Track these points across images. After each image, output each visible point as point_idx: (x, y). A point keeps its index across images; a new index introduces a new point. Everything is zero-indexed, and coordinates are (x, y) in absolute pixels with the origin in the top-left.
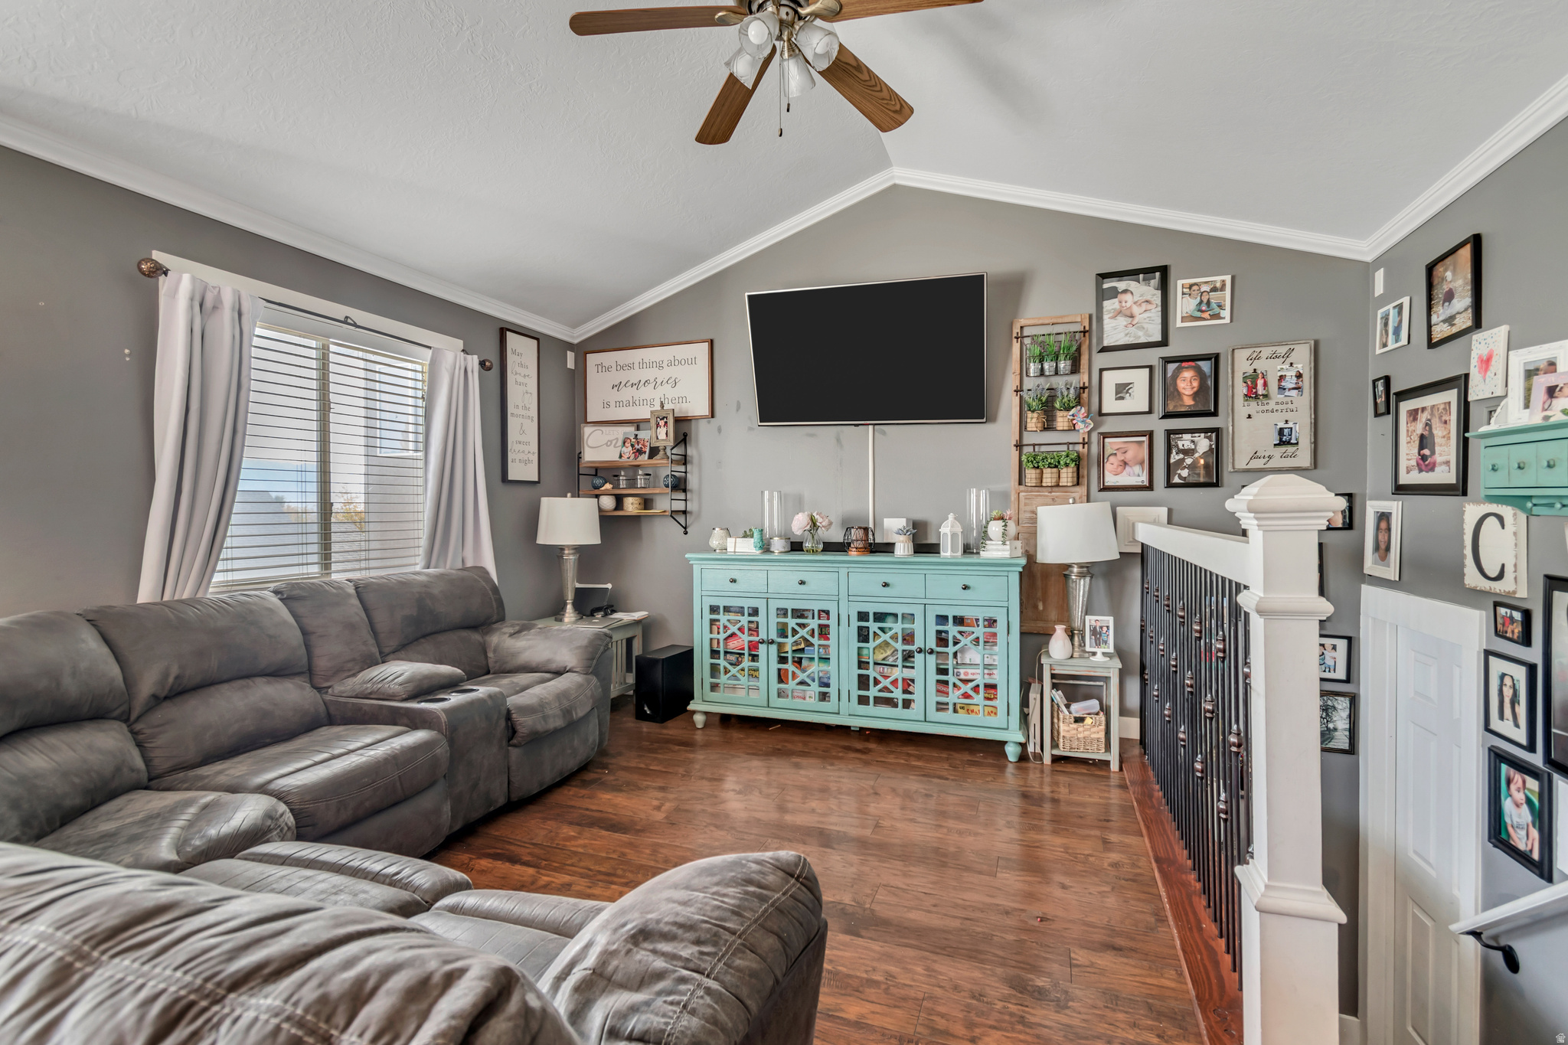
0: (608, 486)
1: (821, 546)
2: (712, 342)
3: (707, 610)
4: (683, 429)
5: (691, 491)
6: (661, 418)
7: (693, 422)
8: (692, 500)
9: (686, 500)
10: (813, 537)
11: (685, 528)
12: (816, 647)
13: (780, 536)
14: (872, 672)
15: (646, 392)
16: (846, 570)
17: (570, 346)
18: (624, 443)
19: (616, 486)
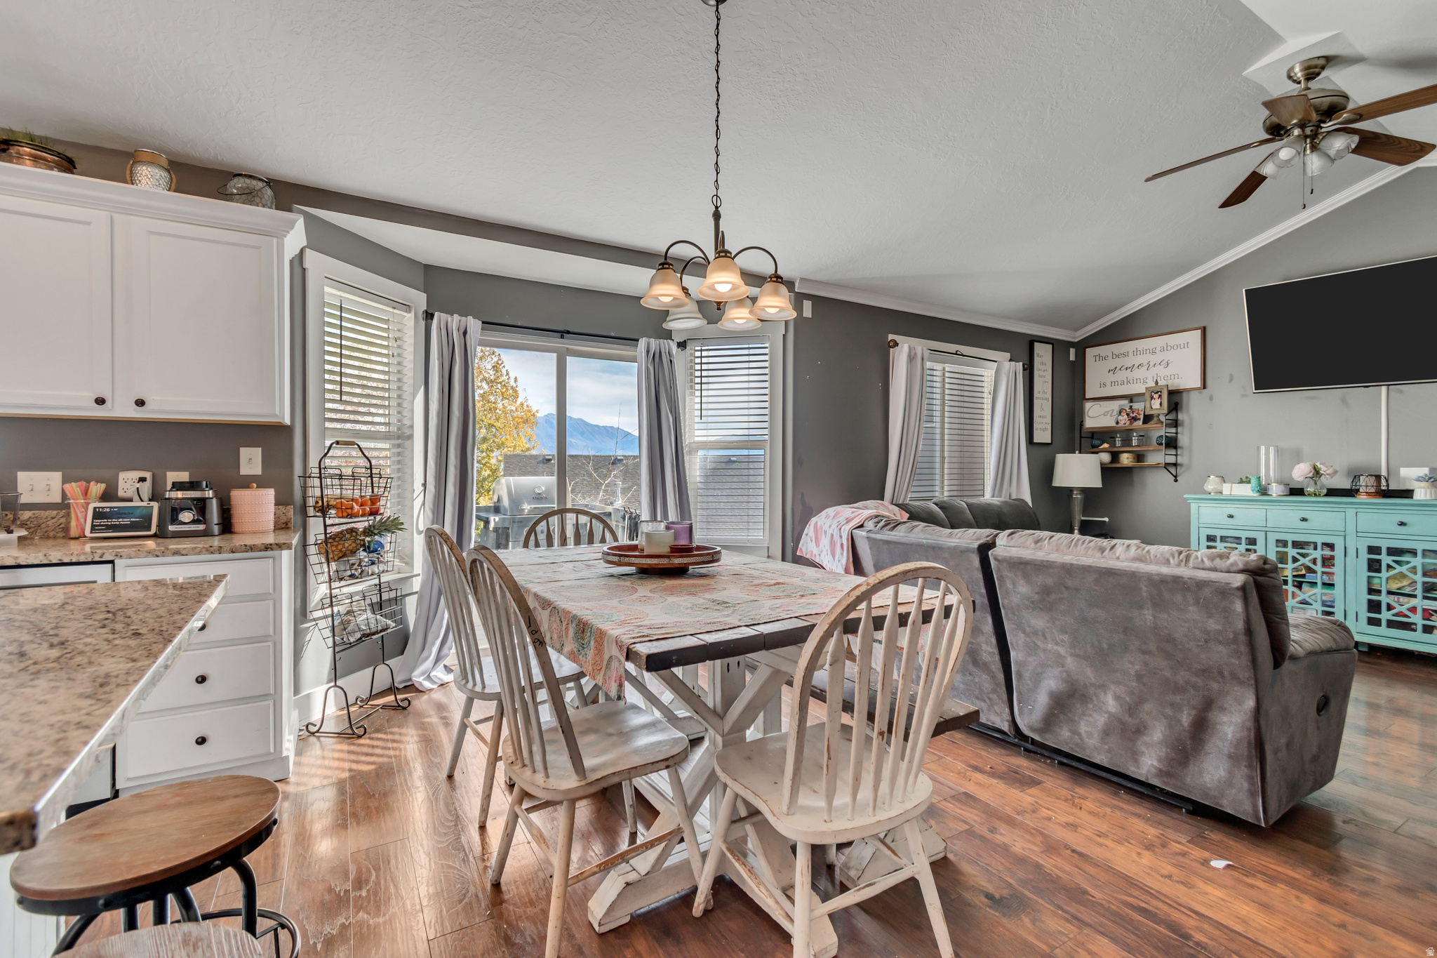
0: (1106, 445)
1: (1325, 491)
2: (1204, 330)
3: (1203, 539)
4: (1175, 400)
5: (1182, 448)
6: (1155, 392)
7: (1185, 395)
8: (1182, 455)
9: (1176, 455)
10: (1316, 483)
11: (1176, 477)
12: (1319, 574)
13: (1279, 482)
14: (1384, 599)
15: (1137, 374)
16: (1355, 511)
17: (1072, 344)
18: (1120, 413)
19: (1113, 445)
